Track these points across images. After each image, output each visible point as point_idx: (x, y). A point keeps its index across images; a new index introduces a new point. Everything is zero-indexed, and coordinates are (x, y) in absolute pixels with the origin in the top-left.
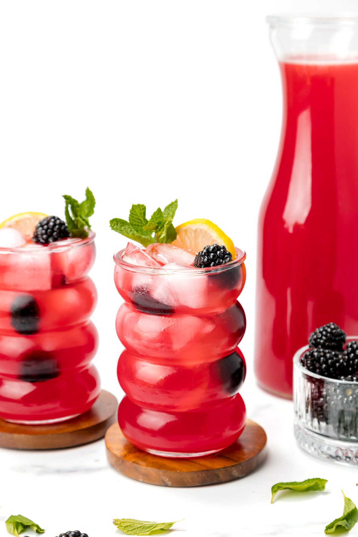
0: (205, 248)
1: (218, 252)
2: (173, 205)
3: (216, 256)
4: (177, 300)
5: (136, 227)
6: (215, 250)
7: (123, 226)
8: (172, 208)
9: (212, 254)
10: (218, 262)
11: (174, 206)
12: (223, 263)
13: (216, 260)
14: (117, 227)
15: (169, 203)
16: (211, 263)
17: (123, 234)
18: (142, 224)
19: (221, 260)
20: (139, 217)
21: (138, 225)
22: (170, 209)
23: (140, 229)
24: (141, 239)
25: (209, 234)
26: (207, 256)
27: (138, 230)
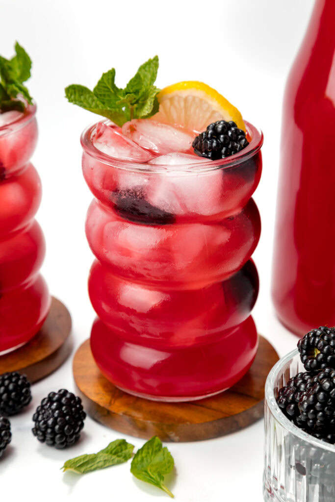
0: (210, 128)
1: (230, 133)
2: (151, 63)
3: (228, 138)
4: (183, 206)
5: (102, 97)
6: (225, 130)
7: (82, 95)
8: (149, 68)
9: (222, 136)
10: (232, 146)
11: (152, 65)
12: (237, 148)
13: (229, 144)
14: (75, 98)
15: (146, 60)
16: (222, 149)
17: (85, 107)
18: (109, 93)
19: (236, 144)
20: (106, 84)
21: (104, 95)
22: (147, 69)
23: (108, 100)
24: (110, 113)
25: (206, 102)
26: (216, 140)
27: (105, 101)
